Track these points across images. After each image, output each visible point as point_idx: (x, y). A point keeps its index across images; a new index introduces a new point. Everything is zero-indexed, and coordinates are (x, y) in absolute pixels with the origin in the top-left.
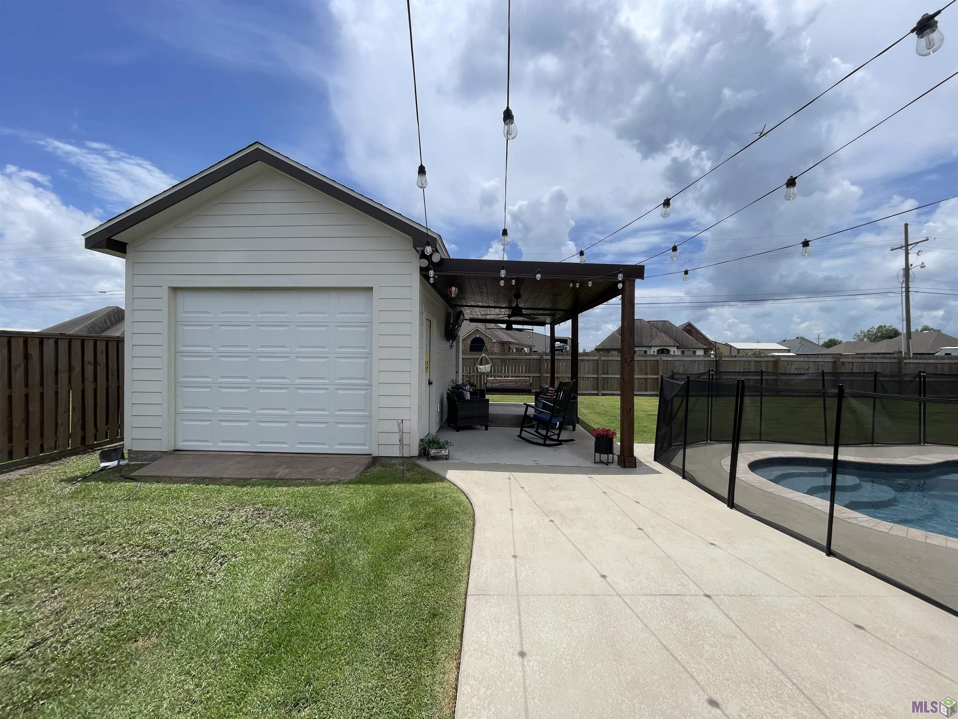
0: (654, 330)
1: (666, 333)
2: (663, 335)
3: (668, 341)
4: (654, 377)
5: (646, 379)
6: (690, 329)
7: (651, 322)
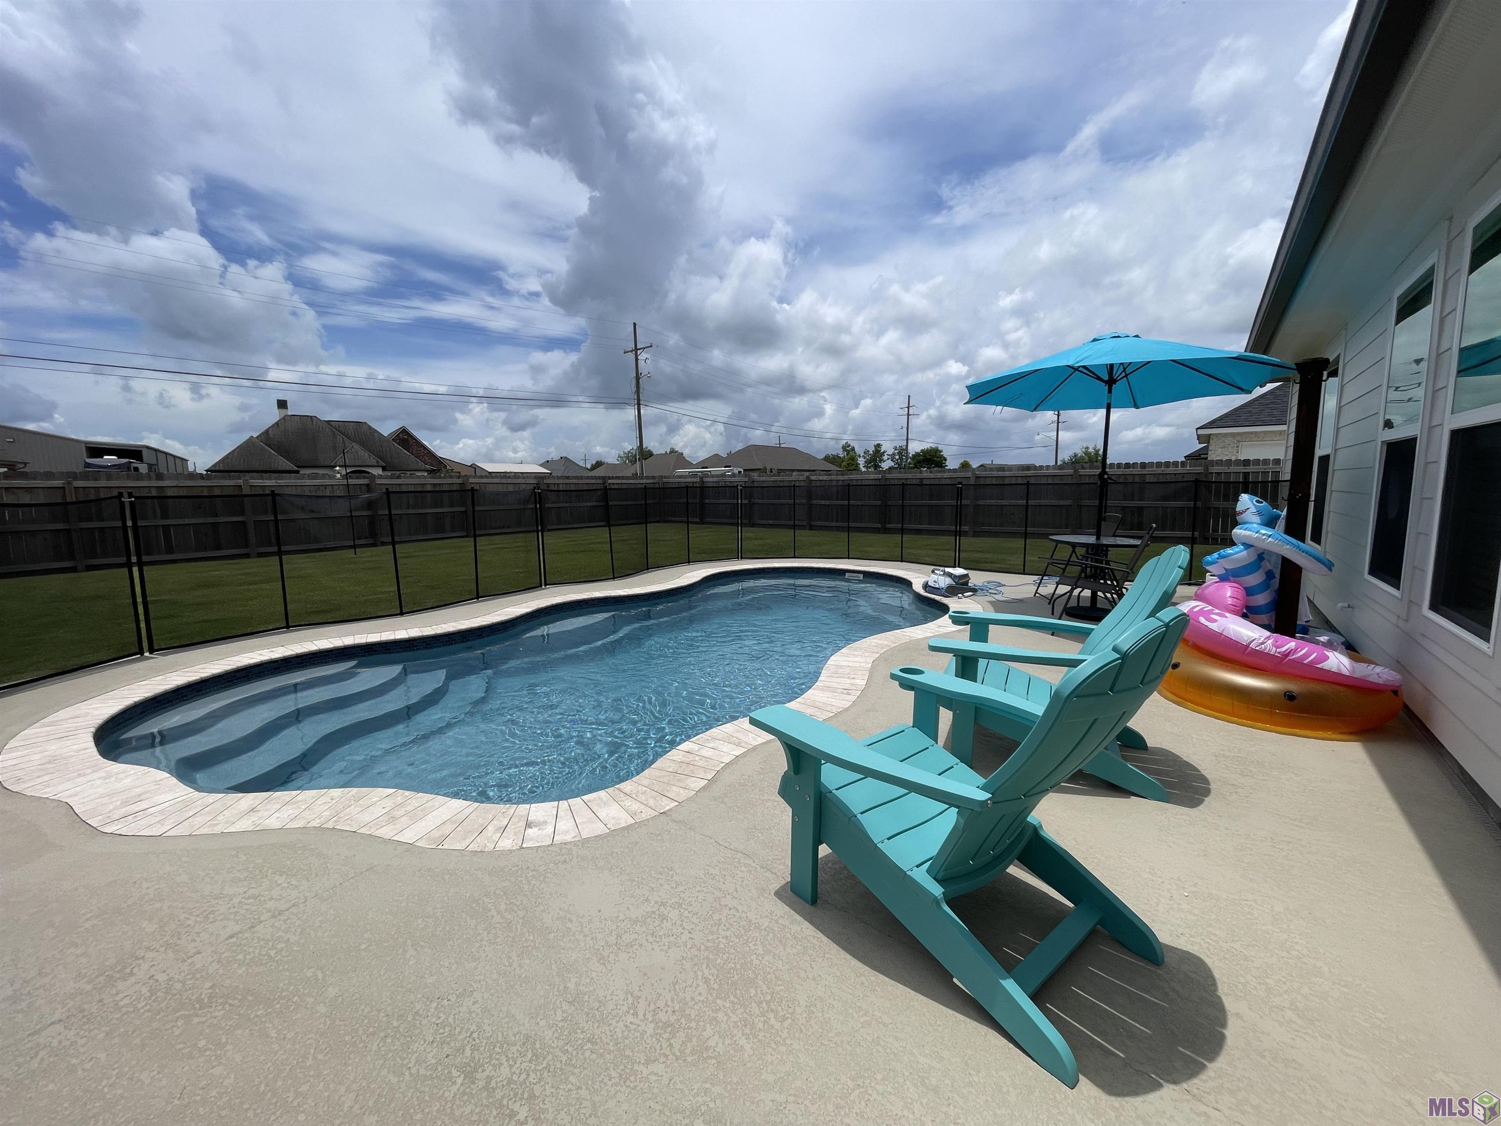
0: (340, 438)
1: (362, 443)
2: (356, 446)
3: (365, 456)
4: (234, 519)
5: (215, 525)
6: (405, 438)
7: (332, 423)
